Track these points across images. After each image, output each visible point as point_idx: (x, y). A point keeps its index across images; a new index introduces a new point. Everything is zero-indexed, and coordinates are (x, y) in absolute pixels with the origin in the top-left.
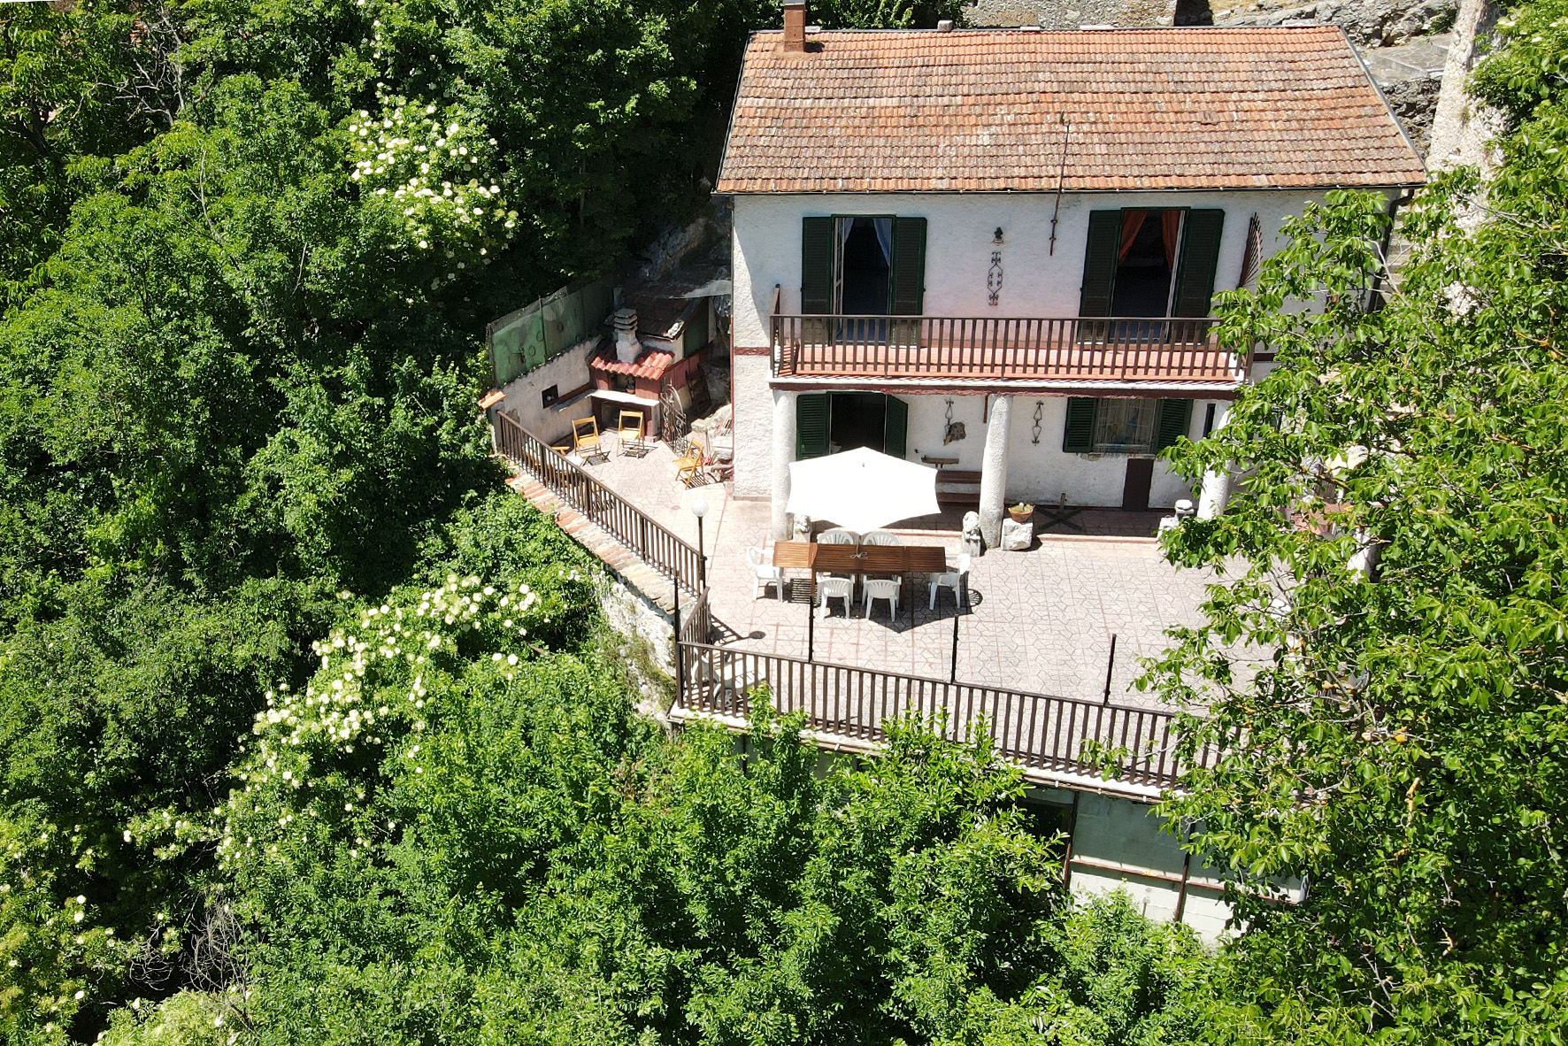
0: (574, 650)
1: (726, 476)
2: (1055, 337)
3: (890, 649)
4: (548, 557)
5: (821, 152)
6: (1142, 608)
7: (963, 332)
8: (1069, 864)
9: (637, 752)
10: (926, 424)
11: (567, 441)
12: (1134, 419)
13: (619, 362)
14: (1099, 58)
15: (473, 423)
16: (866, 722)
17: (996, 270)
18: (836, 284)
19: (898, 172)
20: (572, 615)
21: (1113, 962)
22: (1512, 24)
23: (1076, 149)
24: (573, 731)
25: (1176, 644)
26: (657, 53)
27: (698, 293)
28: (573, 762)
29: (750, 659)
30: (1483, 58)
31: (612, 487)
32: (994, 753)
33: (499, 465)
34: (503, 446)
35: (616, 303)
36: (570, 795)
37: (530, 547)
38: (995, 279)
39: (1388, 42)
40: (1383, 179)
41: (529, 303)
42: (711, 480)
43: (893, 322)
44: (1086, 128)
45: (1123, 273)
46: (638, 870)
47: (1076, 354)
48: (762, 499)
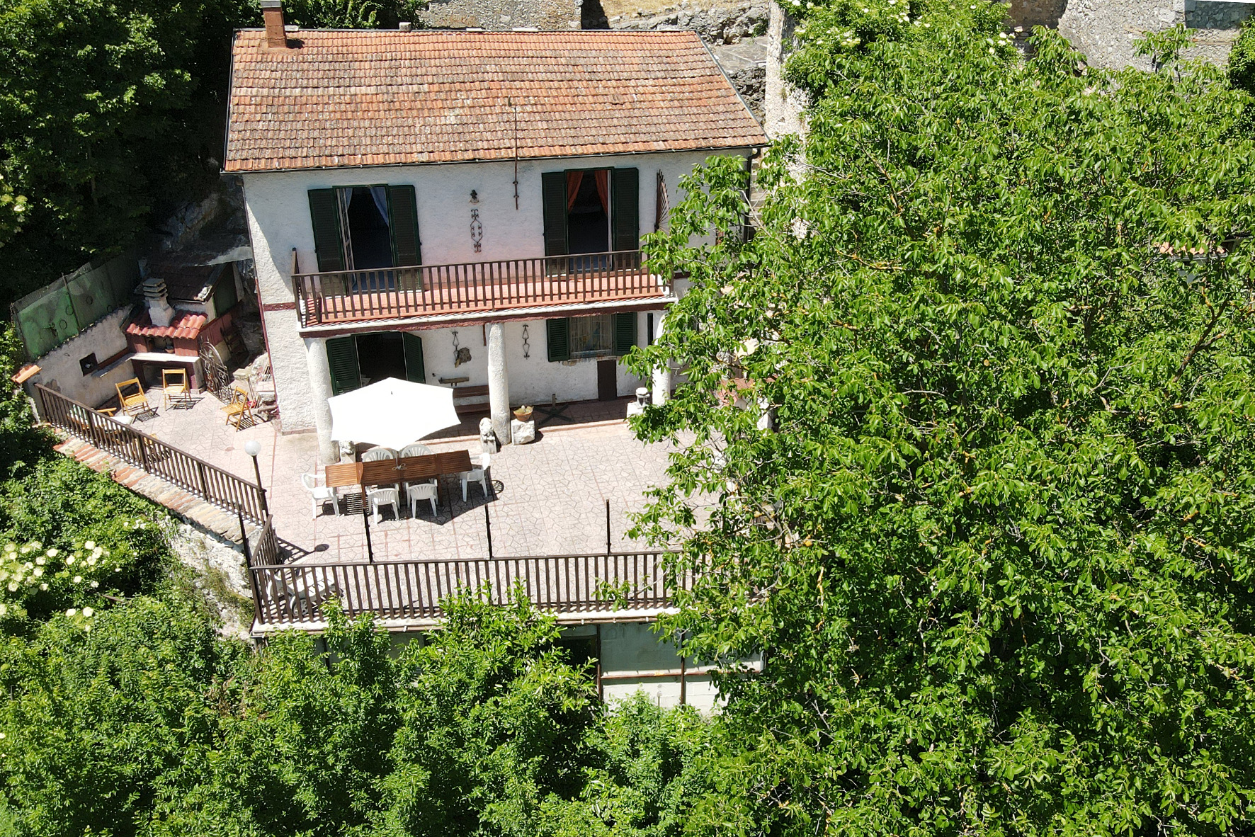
0: (150, 591)
1: (272, 415)
2: (530, 273)
3: (436, 539)
4: (111, 512)
5: (316, 134)
6: (625, 474)
7: (456, 275)
8: (600, 680)
9: (227, 672)
10: (438, 351)
11: (113, 403)
12: (597, 331)
13: (155, 326)
14: (530, 54)
15: (9, 398)
16: (426, 604)
17: (476, 224)
18: (345, 245)
19: (385, 149)
20: (143, 560)
21: (641, 747)
22: (803, 31)
23: (523, 125)
24: (160, 665)
25: (656, 500)
26: (147, 49)
27: (222, 259)
28: (166, 694)
29: (319, 571)
30: (790, 55)
31: (166, 439)
32: (532, 609)
33: (44, 435)
34: (46, 415)
35: (143, 274)
36: (167, 724)
37: (90, 506)
38: (477, 231)
39: (728, 41)
40: (740, 142)
41: (52, 281)
42: (259, 421)
43: (399, 272)
44: (529, 108)
45: (572, 217)
46: (245, 776)
47: (547, 284)
48: (309, 431)
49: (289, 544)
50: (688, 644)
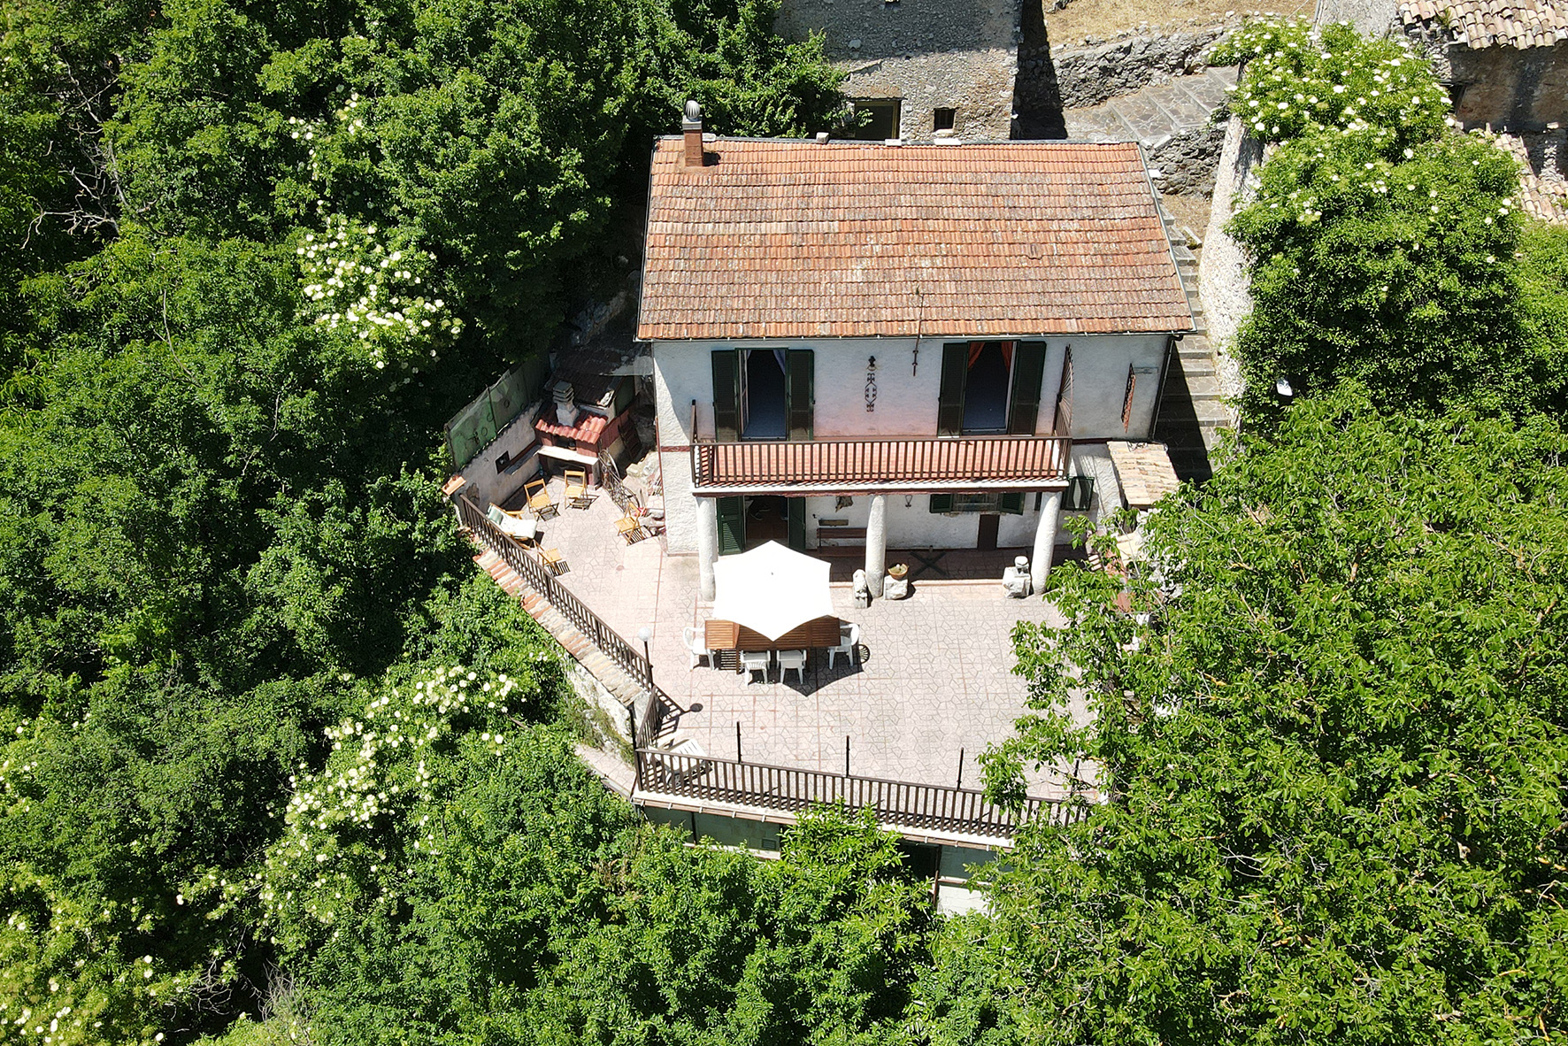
1: (659, 532)
5: (724, 290)
8: (937, 881)
13: (560, 425)
17: (871, 387)
18: (742, 395)
19: (788, 315)
26: (574, 185)
27: (623, 371)
33: (468, 546)
38: (871, 392)
42: (648, 535)
44: (938, 261)
48: (692, 555)
49: (668, 699)
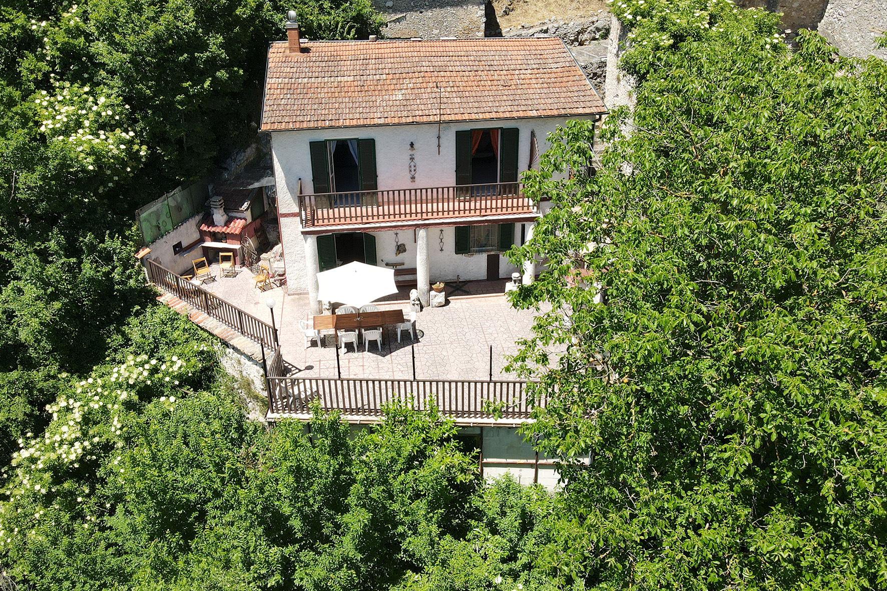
0: (208, 389)
1: (283, 283)
2: (446, 196)
3: (380, 366)
4: (187, 339)
5: (316, 107)
6: (502, 329)
7: (399, 196)
8: (482, 463)
9: (251, 442)
10: (385, 246)
11: (190, 272)
12: (488, 235)
13: (216, 226)
14: (451, 54)
15: (133, 268)
16: (372, 407)
17: (412, 164)
18: (331, 177)
19: (357, 116)
20: (205, 370)
21: (508, 510)
22: (634, 36)
23: (445, 100)
24: (212, 435)
25: (523, 348)
26: (218, 55)
27: (256, 185)
28: (215, 452)
29: (307, 382)
30: (624, 52)
31: (219, 295)
32: (440, 414)
33: (151, 290)
34: (153, 278)
35: (210, 194)
36: (215, 471)
37: (175, 335)
38: (413, 169)
39: (581, 44)
40: (587, 111)
41: (159, 197)
42: (275, 286)
43: (363, 194)
44: (449, 89)
45: (475, 160)
46: (259, 507)
47: (456, 204)
48: (304, 294)
49: (290, 364)
50: (540, 443)
